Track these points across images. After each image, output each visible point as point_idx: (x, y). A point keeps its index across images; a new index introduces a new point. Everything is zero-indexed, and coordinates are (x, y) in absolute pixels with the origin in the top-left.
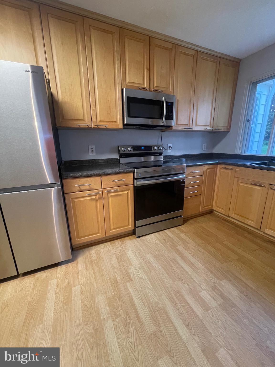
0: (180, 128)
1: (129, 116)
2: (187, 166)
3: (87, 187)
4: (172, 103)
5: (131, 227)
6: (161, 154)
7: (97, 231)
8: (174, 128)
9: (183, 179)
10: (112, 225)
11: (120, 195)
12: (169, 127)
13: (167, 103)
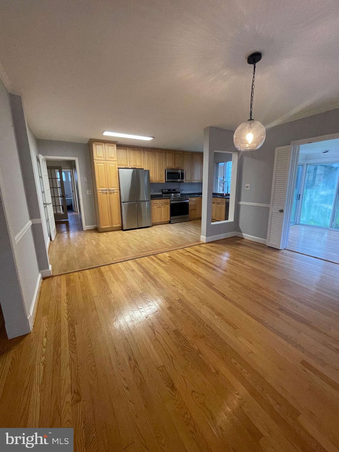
0: (187, 182)
1: (168, 178)
2: (190, 197)
3: (156, 203)
4: (183, 173)
5: (169, 220)
6: (179, 193)
7: (158, 219)
8: (184, 182)
9: (188, 202)
10: (162, 218)
11: (166, 207)
12: (183, 182)
13: (181, 173)
